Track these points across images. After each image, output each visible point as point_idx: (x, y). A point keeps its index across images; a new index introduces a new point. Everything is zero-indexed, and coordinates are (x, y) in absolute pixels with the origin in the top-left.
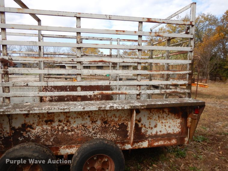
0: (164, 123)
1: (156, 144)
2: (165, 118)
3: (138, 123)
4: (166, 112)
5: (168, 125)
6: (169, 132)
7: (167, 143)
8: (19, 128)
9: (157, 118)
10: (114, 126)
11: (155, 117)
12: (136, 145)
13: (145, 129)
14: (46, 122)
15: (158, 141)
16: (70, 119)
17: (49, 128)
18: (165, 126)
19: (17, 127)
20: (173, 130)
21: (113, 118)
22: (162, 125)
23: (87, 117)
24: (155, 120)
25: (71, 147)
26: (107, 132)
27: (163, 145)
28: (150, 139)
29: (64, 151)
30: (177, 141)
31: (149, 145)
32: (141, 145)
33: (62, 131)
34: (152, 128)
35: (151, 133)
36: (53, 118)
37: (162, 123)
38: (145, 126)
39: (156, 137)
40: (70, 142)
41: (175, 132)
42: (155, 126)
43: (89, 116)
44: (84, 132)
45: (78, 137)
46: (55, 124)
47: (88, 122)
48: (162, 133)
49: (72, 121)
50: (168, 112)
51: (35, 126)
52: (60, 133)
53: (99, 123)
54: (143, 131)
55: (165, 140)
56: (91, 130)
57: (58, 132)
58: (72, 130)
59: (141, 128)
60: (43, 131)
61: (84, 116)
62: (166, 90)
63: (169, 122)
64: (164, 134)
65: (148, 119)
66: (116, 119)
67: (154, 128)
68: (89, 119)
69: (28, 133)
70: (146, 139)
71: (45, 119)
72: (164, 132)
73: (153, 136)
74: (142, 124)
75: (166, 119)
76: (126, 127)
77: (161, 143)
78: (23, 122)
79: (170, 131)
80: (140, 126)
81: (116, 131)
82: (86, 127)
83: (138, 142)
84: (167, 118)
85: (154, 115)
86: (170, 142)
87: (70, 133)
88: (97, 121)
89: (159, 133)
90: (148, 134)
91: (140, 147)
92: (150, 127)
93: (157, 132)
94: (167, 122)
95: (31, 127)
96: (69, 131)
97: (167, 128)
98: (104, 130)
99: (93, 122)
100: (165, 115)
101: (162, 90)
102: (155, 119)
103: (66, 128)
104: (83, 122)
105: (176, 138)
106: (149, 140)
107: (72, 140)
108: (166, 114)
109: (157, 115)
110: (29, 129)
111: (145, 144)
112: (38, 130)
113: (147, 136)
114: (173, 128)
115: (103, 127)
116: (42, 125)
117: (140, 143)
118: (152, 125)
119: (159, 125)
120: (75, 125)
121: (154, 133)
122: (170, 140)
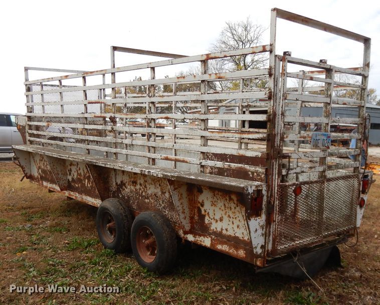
0: (231, 218)
1: (219, 247)
2: (233, 210)
3: (201, 207)
4: (233, 200)
5: (236, 222)
6: (237, 235)
7: (232, 251)
8: (120, 185)
9: (223, 208)
11: (220, 204)
12: (198, 239)
13: (209, 219)
14: (133, 183)
15: (222, 243)
16: (147, 184)
17: (134, 190)
18: (233, 223)
19: (118, 183)
20: (243, 233)
22: (229, 221)
23: (158, 186)
24: (220, 209)
27: (227, 252)
28: (213, 237)
30: (246, 254)
31: (211, 245)
32: (203, 241)
33: (142, 196)
34: (217, 221)
35: (216, 228)
36: (137, 180)
37: (229, 216)
38: (208, 213)
39: (220, 237)
41: (246, 239)
42: (221, 220)
43: (160, 185)
44: (156, 203)
45: (152, 206)
46: (138, 187)
47: (159, 192)
48: (228, 233)
49: (148, 186)
50: (237, 201)
51: (127, 184)
52: (141, 198)
53: (167, 195)
54: (206, 222)
55: (230, 246)
56: (161, 203)
57: (139, 197)
59: (204, 216)
60: (131, 192)
61: (156, 183)
62: (230, 164)
63: (238, 219)
64: (230, 236)
65: (212, 205)
67: (219, 221)
68: (159, 187)
69: (124, 191)
70: (210, 235)
71: (132, 180)
72: (230, 233)
73: (217, 234)
74: (205, 211)
75: (235, 213)
77: (225, 248)
78: (122, 179)
80: (203, 212)
82: (157, 197)
83: (200, 235)
84: (236, 211)
85: (219, 201)
86: (237, 251)
87: (146, 200)
88: (165, 193)
89: (224, 232)
90: (212, 228)
91: (202, 243)
92: (215, 218)
93: (222, 229)
94: (236, 218)
96: (146, 198)
97: (235, 226)
99: (163, 193)
100: (233, 206)
101: (226, 163)
102: (220, 207)
103: (144, 194)
104: (156, 191)
105: (245, 250)
106: (211, 237)
108: (234, 203)
110: (124, 187)
111: (207, 242)
112: (128, 190)
113: (211, 230)
115: (170, 202)
116: (130, 185)
117: (202, 237)
118: (217, 217)
119: (226, 218)
120: (149, 192)
121: (219, 230)
122: (237, 248)
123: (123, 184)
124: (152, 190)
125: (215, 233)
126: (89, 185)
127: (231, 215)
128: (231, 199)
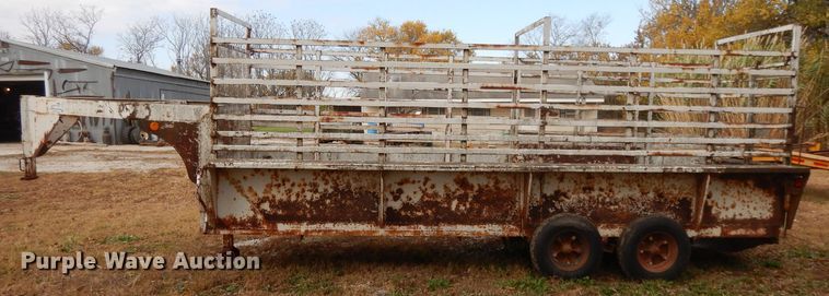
0: (746, 202)
1: (733, 233)
2: (749, 194)
3: (707, 199)
4: (750, 185)
5: (752, 205)
6: (753, 216)
7: (750, 232)
8: (551, 196)
9: (736, 194)
10: (672, 202)
11: (733, 191)
12: (704, 232)
13: (717, 209)
14: (584, 190)
15: (736, 229)
16: (614, 188)
17: (587, 198)
18: (748, 207)
19: (548, 194)
20: (761, 213)
21: (671, 190)
22: (744, 205)
24: (732, 196)
25: (613, 227)
26: (661, 210)
27: (744, 235)
28: (724, 225)
29: (604, 232)
30: (766, 231)
31: (723, 232)
32: (710, 232)
33: (603, 203)
34: (727, 209)
35: (726, 216)
37: (744, 201)
38: (717, 204)
39: (733, 223)
40: (611, 220)
41: (764, 217)
42: (733, 207)
43: (639, 186)
44: (630, 207)
45: (623, 213)
46: (595, 194)
47: (637, 194)
48: (743, 217)
49: (616, 190)
50: (754, 185)
51: (570, 194)
52: (600, 206)
53: (651, 195)
54: (713, 212)
55: (747, 228)
56: (640, 205)
57: (598, 205)
58: (616, 204)
59: (711, 207)
60: (580, 202)
63: (754, 202)
64: (745, 220)
65: (722, 195)
66: (676, 192)
67: (730, 209)
69: (562, 204)
70: (718, 224)
71: (583, 186)
72: (746, 216)
73: (728, 221)
74: (713, 202)
75: (750, 196)
76: (689, 203)
77: (741, 232)
78: (556, 189)
79: (756, 215)
80: (710, 204)
81: (674, 210)
82: (634, 200)
83: (706, 228)
84: (752, 194)
85: (732, 188)
86: (755, 231)
87: (612, 207)
88: (648, 192)
89: (738, 217)
90: (721, 217)
91: (709, 235)
92: (725, 207)
93: (735, 215)
94: (752, 201)
95: (565, 195)
96: (611, 204)
97: (751, 210)
98: (658, 205)
99: (644, 193)
100: (748, 190)
102: (732, 194)
103: (608, 200)
104: (631, 193)
105: (765, 227)
106: (722, 226)
107: (614, 216)
108: (750, 188)
109: (736, 191)
110: (563, 198)
111: (716, 232)
112: (572, 199)
113: (719, 219)
114: (760, 211)
115: (656, 202)
117: (709, 229)
118: (728, 205)
119: (739, 204)
120: (619, 196)
121: (730, 216)
122: (755, 229)
123: (558, 194)
124: (622, 193)
125: (726, 221)
126: (462, 208)
127: (746, 199)
128: (746, 185)
